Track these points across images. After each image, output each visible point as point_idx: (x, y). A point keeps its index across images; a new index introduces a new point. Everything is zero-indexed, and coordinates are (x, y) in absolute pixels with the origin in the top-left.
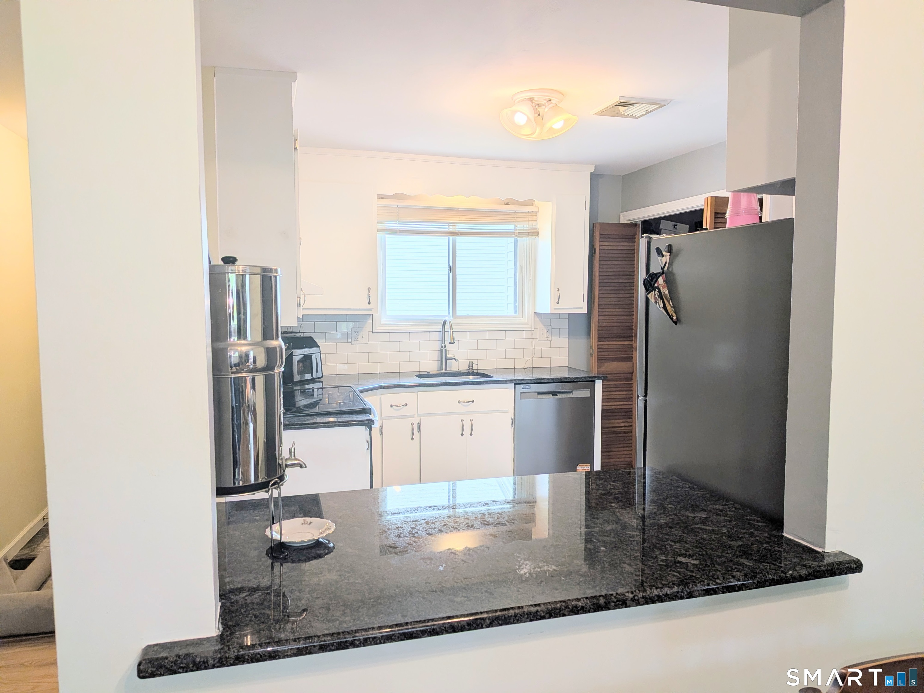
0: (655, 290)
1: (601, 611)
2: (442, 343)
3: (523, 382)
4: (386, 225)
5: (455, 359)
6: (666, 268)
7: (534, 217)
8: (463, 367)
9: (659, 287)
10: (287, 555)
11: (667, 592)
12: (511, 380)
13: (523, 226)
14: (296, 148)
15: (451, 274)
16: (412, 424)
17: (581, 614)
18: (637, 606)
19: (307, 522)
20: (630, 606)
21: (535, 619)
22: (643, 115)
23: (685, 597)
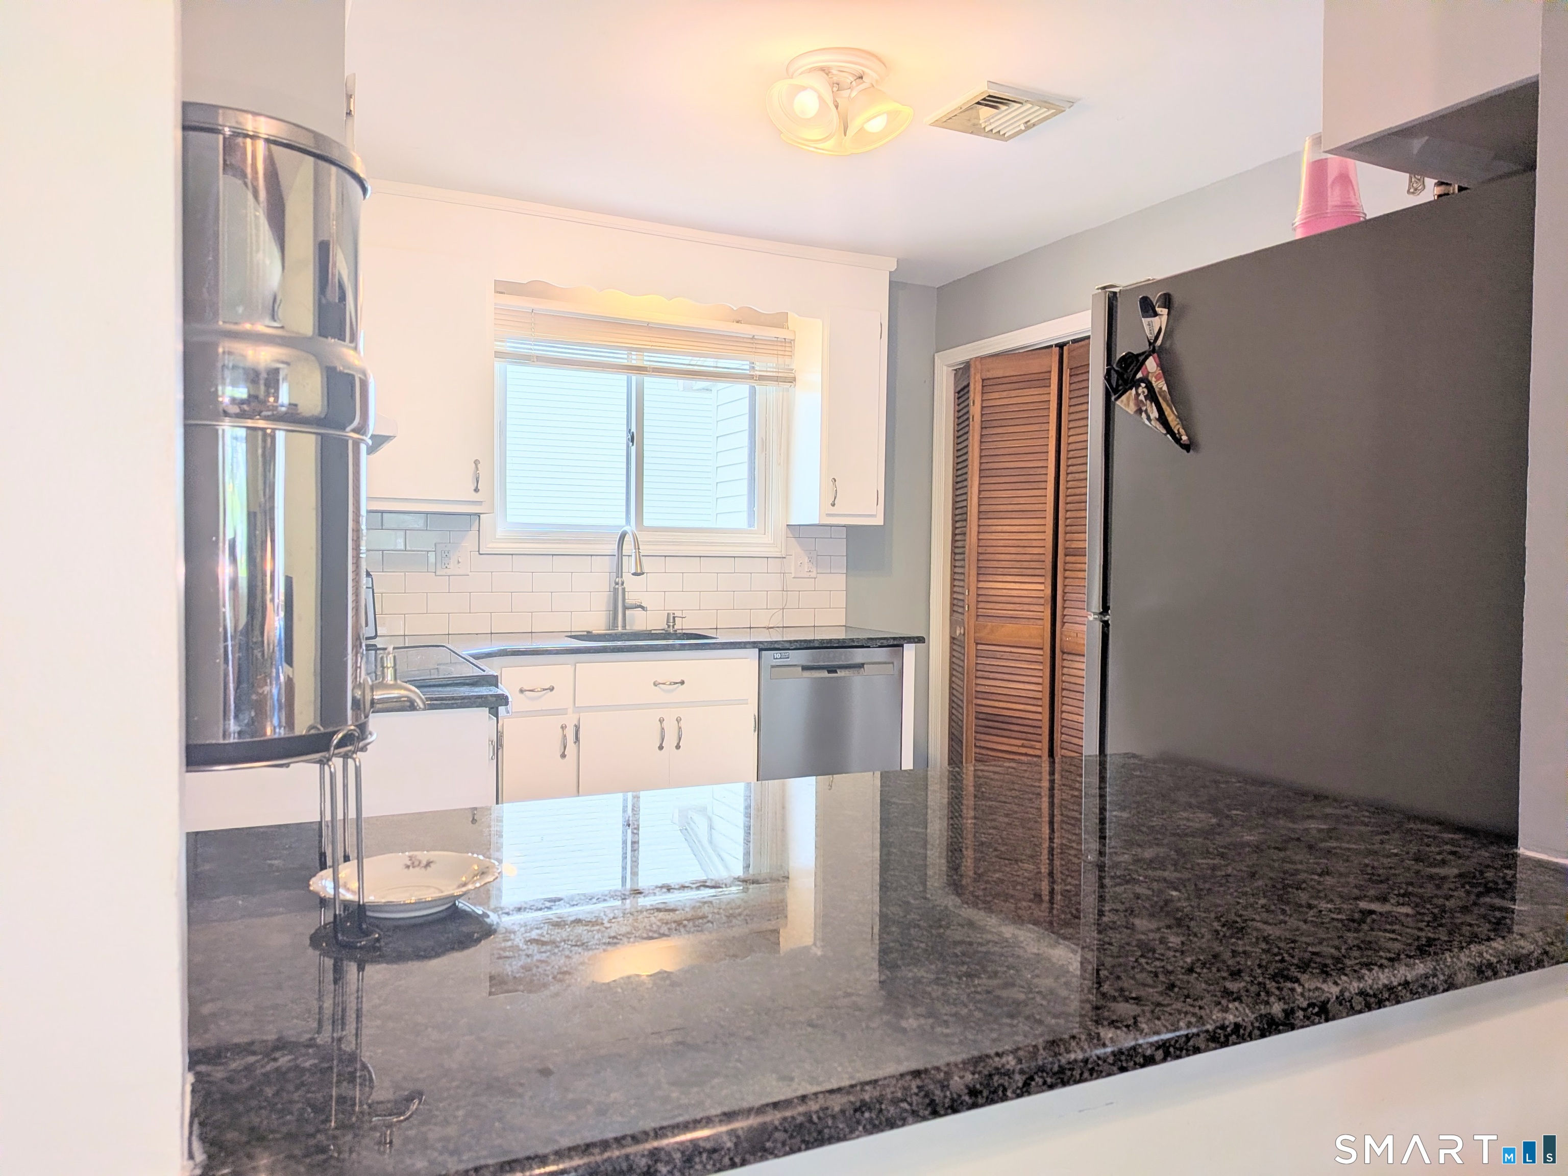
0: (1138, 386)
1: (1276, 1034)
2: (617, 577)
3: (777, 646)
4: (508, 344)
5: (643, 608)
6: (1159, 342)
7: (787, 349)
8: (656, 623)
9: (1147, 379)
10: (378, 940)
11: (1406, 976)
12: (754, 643)
13: (766, 364)
14: (349, 113)
15: (633, 449)
16: (563, 728)
17: (1234, 1044)
18: (1348, 1015)
19: (420, 862)
20: (1334, 1019)
21: (1131, 1064)
22: (1020, 132)
23: (1441, 988)
